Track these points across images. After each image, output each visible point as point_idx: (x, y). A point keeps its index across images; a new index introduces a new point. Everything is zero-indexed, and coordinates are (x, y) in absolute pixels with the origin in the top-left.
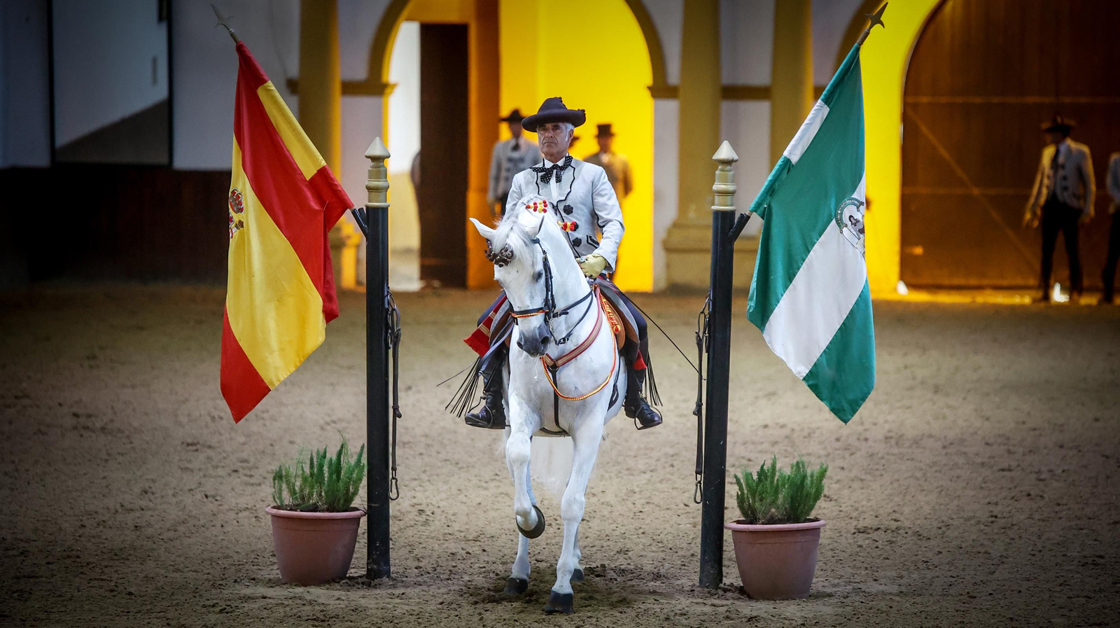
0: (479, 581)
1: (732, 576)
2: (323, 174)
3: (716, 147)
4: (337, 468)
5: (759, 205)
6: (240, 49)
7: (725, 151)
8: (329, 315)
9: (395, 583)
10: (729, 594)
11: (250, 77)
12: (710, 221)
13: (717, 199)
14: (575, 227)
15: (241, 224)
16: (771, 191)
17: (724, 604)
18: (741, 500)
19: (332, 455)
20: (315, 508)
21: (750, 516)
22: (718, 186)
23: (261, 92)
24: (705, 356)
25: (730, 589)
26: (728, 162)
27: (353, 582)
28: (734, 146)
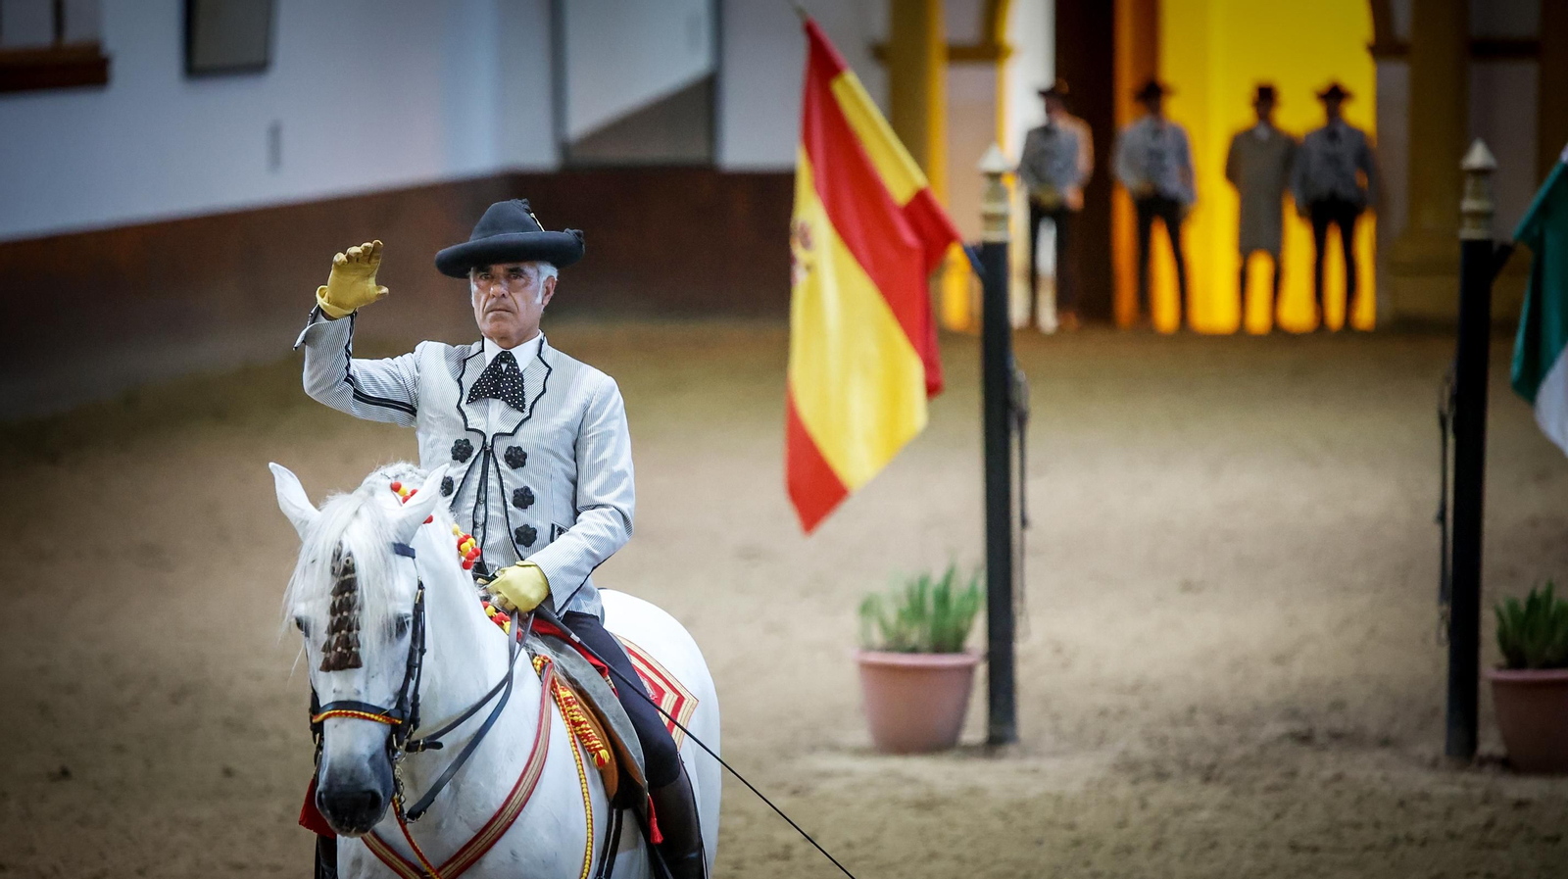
0: (1140, 750)
1: (1490, 742)
2: (922, 199)
3: (1463, 150)
4: (943, 598)
5: (1526, 231)
6: (810, 30)
7: (1478, 156)
8: (932, 389)
9: (1025, 753)
10: (1488, 769)
11: (823, 67)
12: (1456, 253)
13: (1468, 222)
14: (524, 499)
15: (809, 268)
16: (1544, 209)
17: (1481, 781)
18: (1503, 638)
19: (937, 578)
20: (914, 650)
21: (1515, 658)
22: (1469, 204)
23: (838, 88)
24: (1451, 440)
25: (1490, 759)
26: (1482, 173)
27: (970, 751)
28: (1491, 147)
